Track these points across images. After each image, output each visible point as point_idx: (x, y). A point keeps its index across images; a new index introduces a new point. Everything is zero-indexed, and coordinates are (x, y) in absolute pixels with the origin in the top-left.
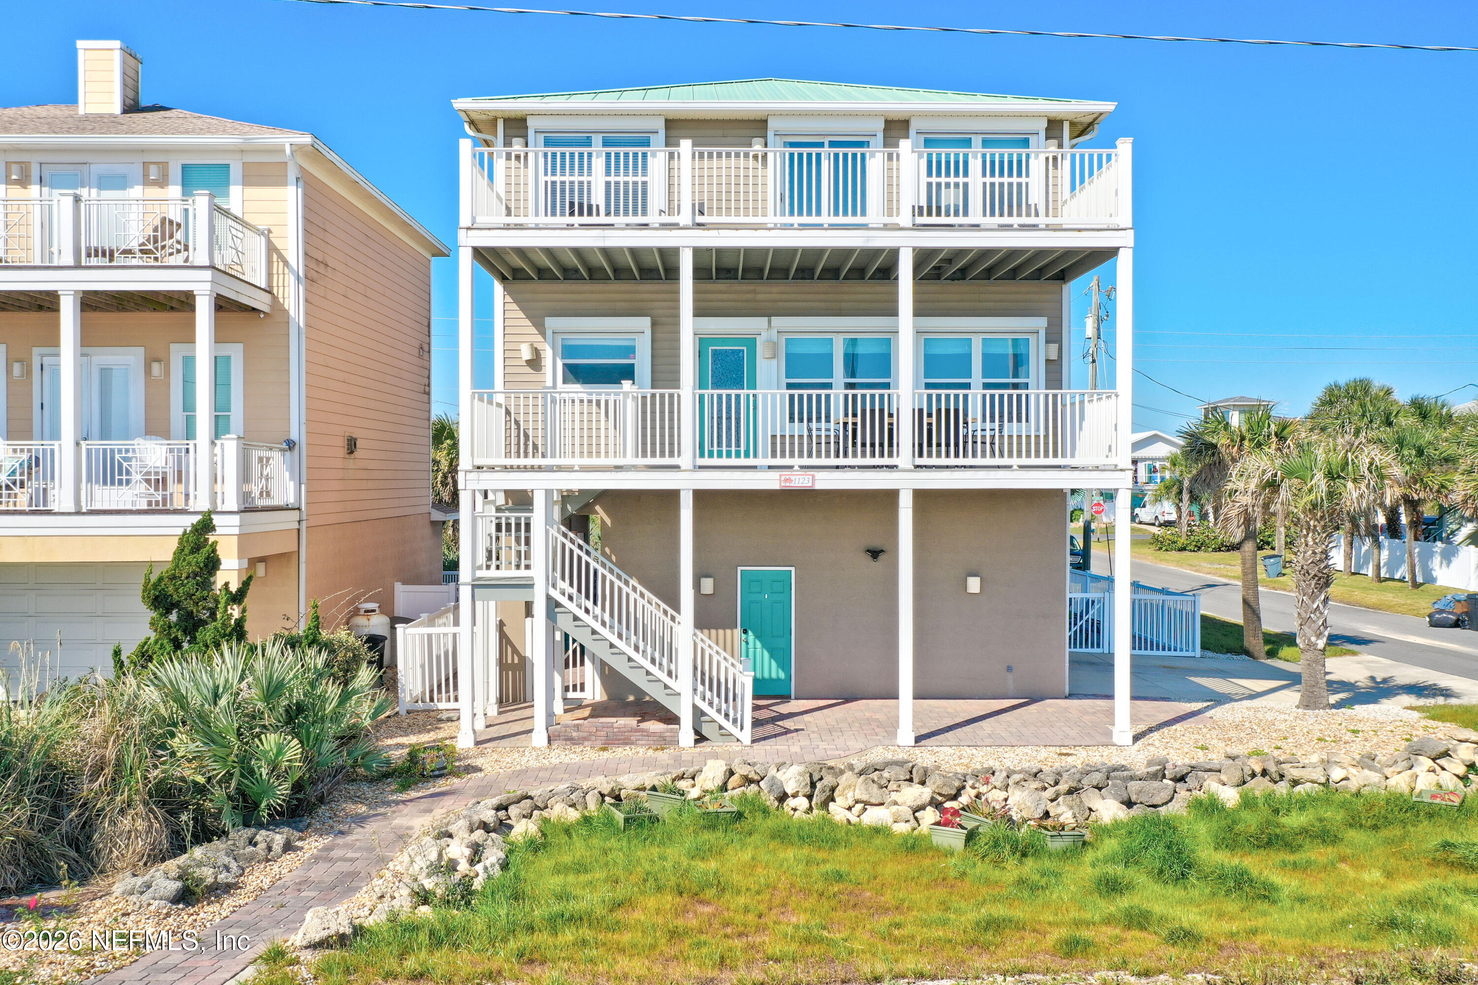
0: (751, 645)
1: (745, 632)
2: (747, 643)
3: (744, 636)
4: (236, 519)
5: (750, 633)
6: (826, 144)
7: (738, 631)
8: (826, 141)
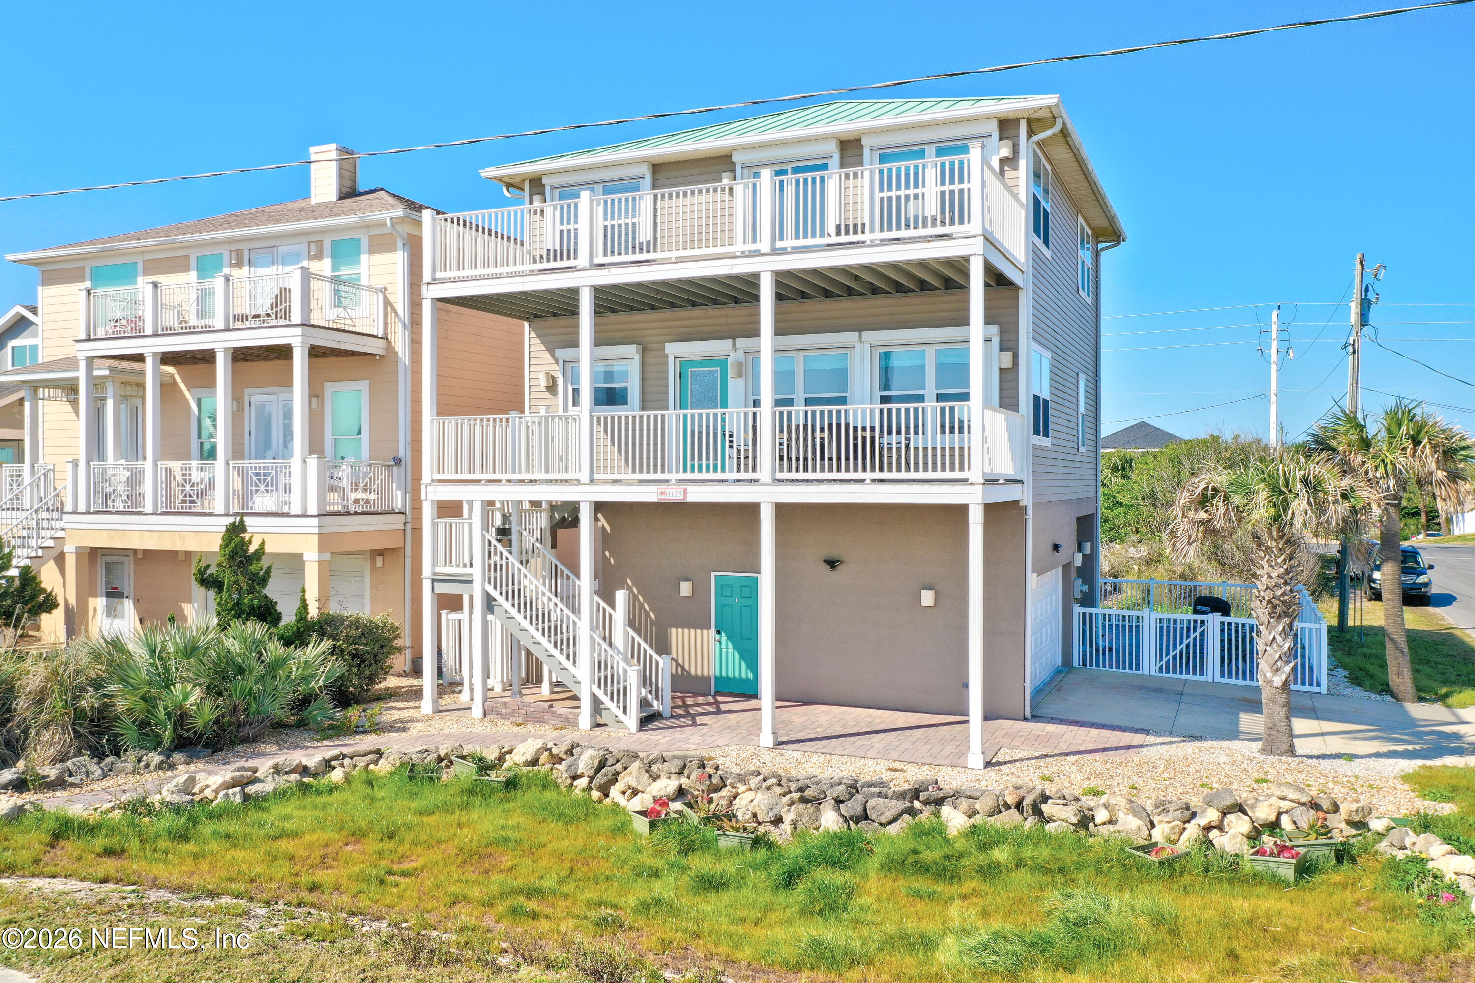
0: (724, 646)
1: (718, 632)
2: (720, 642)
3: (718, 637)
4: (315, 521)
5: (723, 634)
6: (790, 171)
7: (713, 631)
8: (789, 167)
